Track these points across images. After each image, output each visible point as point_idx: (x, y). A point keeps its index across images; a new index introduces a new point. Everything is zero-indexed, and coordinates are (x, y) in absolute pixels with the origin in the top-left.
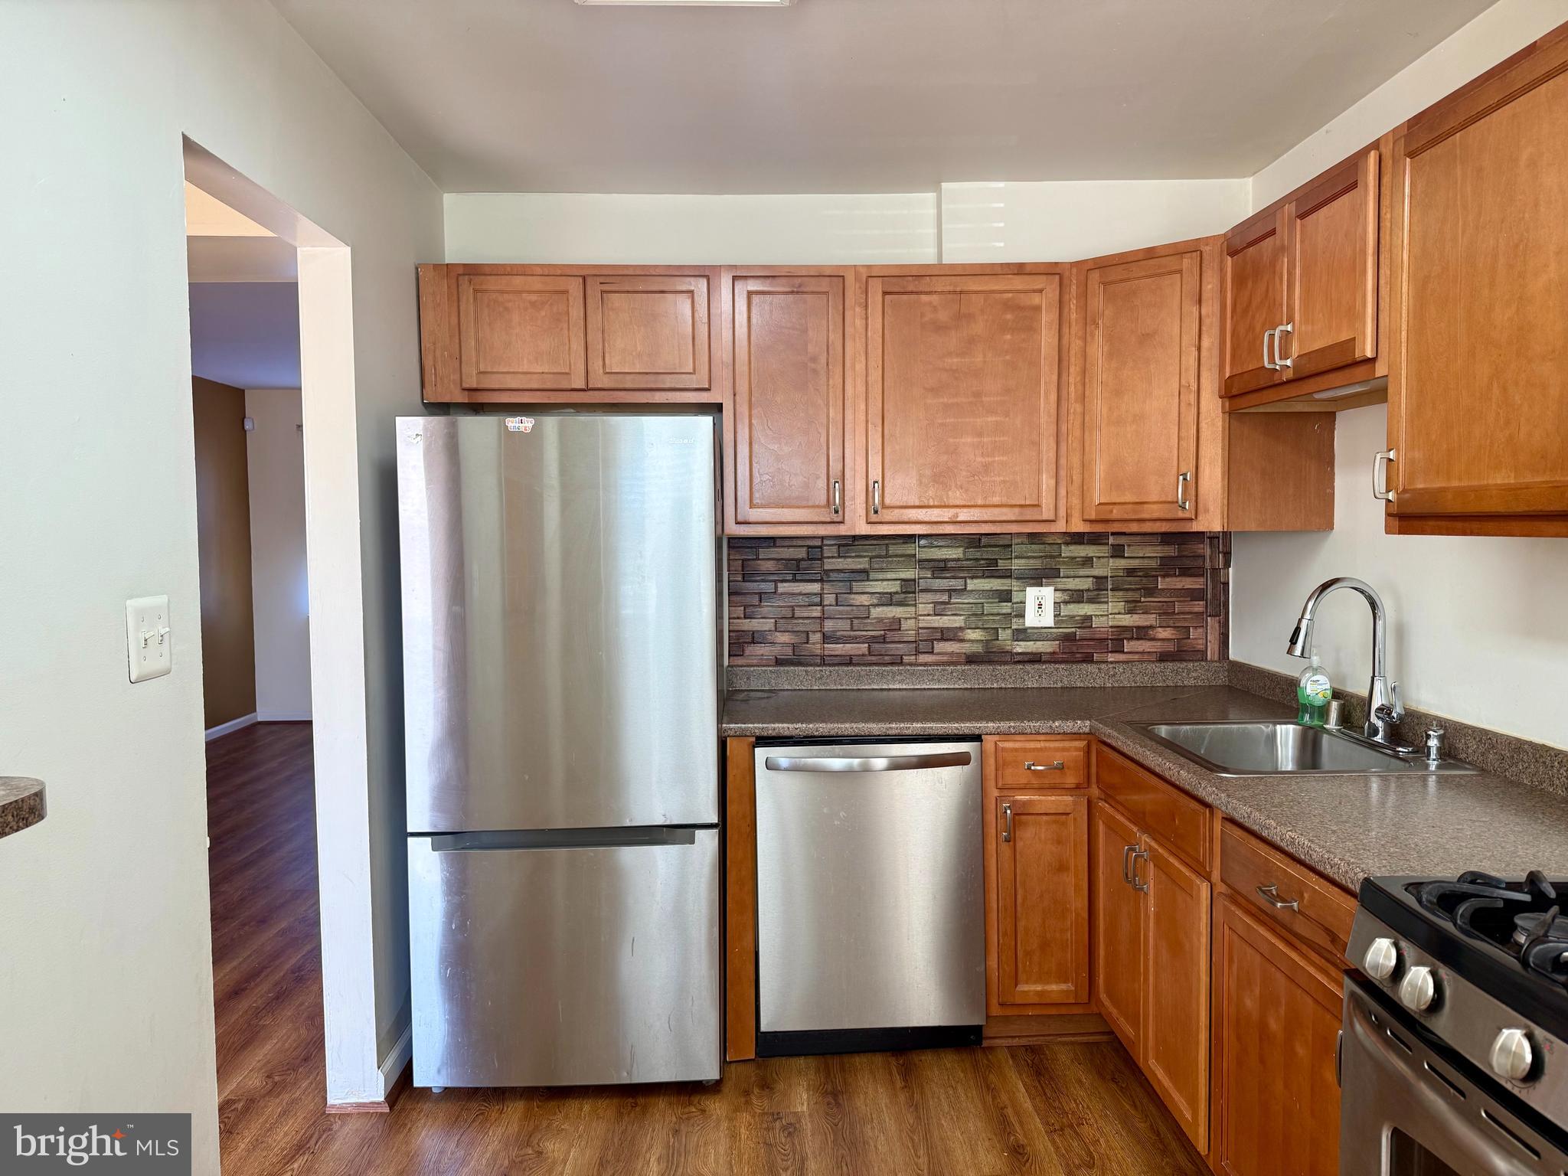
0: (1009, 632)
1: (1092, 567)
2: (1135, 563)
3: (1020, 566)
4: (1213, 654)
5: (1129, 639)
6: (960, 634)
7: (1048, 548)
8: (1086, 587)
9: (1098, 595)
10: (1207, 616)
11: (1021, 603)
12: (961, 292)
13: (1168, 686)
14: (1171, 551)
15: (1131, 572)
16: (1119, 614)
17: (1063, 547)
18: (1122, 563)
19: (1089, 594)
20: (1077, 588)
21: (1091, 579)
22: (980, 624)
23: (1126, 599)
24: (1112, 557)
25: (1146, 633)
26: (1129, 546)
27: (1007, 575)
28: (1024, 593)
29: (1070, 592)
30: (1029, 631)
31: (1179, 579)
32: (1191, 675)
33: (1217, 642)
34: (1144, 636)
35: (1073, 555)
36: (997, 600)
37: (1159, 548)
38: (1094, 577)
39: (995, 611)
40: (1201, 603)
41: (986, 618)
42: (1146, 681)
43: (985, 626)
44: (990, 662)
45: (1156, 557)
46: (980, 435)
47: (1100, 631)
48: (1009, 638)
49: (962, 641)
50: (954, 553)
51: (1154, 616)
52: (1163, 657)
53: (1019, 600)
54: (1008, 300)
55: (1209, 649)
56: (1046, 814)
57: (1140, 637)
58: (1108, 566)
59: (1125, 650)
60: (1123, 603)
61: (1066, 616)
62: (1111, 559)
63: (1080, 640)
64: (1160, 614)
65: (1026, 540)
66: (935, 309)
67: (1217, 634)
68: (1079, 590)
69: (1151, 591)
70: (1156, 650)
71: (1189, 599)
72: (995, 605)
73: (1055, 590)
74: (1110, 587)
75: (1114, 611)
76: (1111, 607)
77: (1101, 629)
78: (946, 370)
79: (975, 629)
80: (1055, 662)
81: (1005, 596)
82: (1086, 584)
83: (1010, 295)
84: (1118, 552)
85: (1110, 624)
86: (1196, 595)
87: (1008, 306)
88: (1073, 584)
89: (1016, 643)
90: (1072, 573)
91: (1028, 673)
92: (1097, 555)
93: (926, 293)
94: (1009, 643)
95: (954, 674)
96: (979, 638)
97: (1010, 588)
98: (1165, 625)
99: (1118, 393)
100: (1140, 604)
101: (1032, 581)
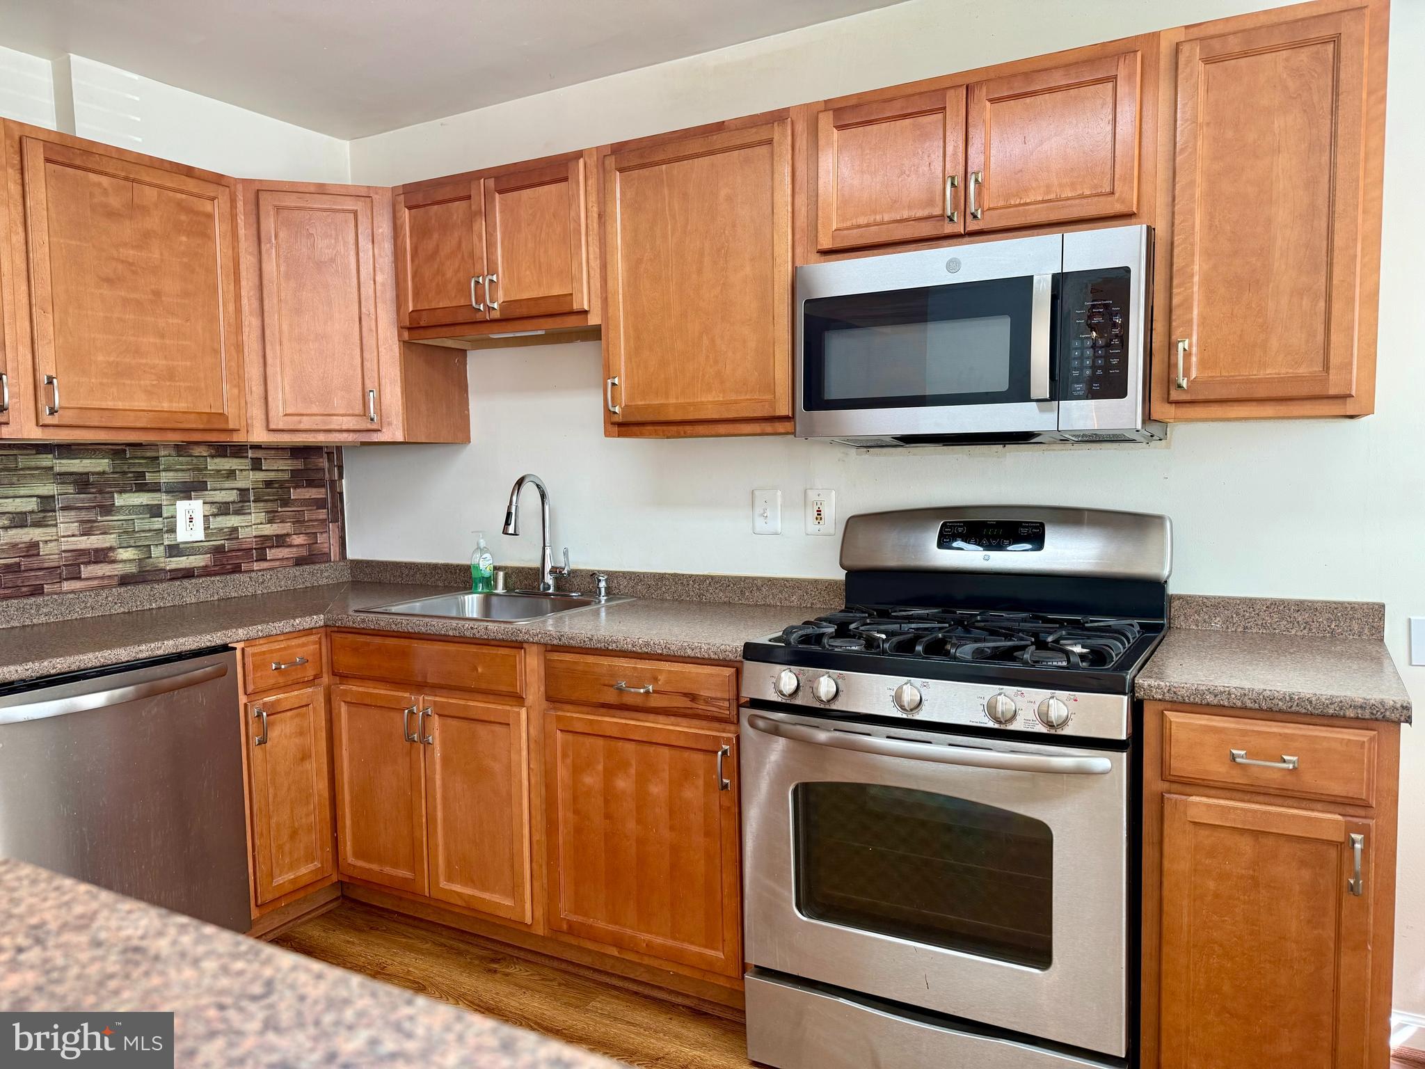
0: (162, 548)
1: (236, 479)
2: (271, 476)
3: (168, 479)
4: (335, 556)
5: (270, 547)
6: (112, 554)
7: (195, 461)
8: (231, 499)
9: (243, 506)
10: (329, 523)
11: (172, 517)
12: (133, 181)
13: (306, 588)
14: (298, 464)
15: (268, 484)
16: (261, 524)
17: (208, 460)
18: (260, 476)
19: (235, 505)
20: (224, 501)
21: (235, 491)
22: (132, 542)
23: (266, 510)
24: (251, 470)
25: (284, 541)
26: (265, 459)
27: (155, 488)
28: (174, 507)
29: (218, 505)
30: (181, 546)
31: (307, 489)
32: (322, 575)
33: (338, 545)
34: (283, 543)
35: (218, 468)
36: (148, 516)
37: (289, 462)
38: (238, 489)
39: (147, 528)
40: (324, 511)
41: (137, 535)
42: (290, 585)
43: (137, 544)
44: (144, 581)
45: (288, 470)
46: (162, 336)
47: (246, 542)
48: (163, 554)
49: (114, 562)
50: (101, 465)
51: (289, 524)
52: (299, 562)
53: (169, 515)
54: (182, 200)
55: (332, 551)
56: (291, 710)
57: (279, 544)
58: (249, 479)
59: (268, 558)
60: (264, 514)
61: (215, 529)
62: (251, 472)
63: (230, 551)
64: (294, 523)
65: (173, 453)
66: (105, 192)
67: (337, 537)
68: (226, 503)
69: (286, 502)
70: (292, 556)
71: (315, 508)
72: (147, 521)
73: (204, 503)
74: (252, 498)
75: (257, 522)
76: (254, 518)
77: (247, 540)
78: (123, 262)
79: (127, 547)
80: (210, 575)
81: (155, 511)
82: (232, 496)
83: (184, 196)
84: (256, 465)
85: (254, 535)
86: (320, 503)
87: (180, 206)
88: (221, 496)
89: (169, 559)
90: (218, 486)
91: (186, 589)
92: (239, 468)
93: (95, 172)
94: (162, 560)
95: (110, 599)
96: (132, 557)
97: (160, 502)
98: (298, 532)
99: (298, 311)
100: (278, 514)
101: (181, 495)
